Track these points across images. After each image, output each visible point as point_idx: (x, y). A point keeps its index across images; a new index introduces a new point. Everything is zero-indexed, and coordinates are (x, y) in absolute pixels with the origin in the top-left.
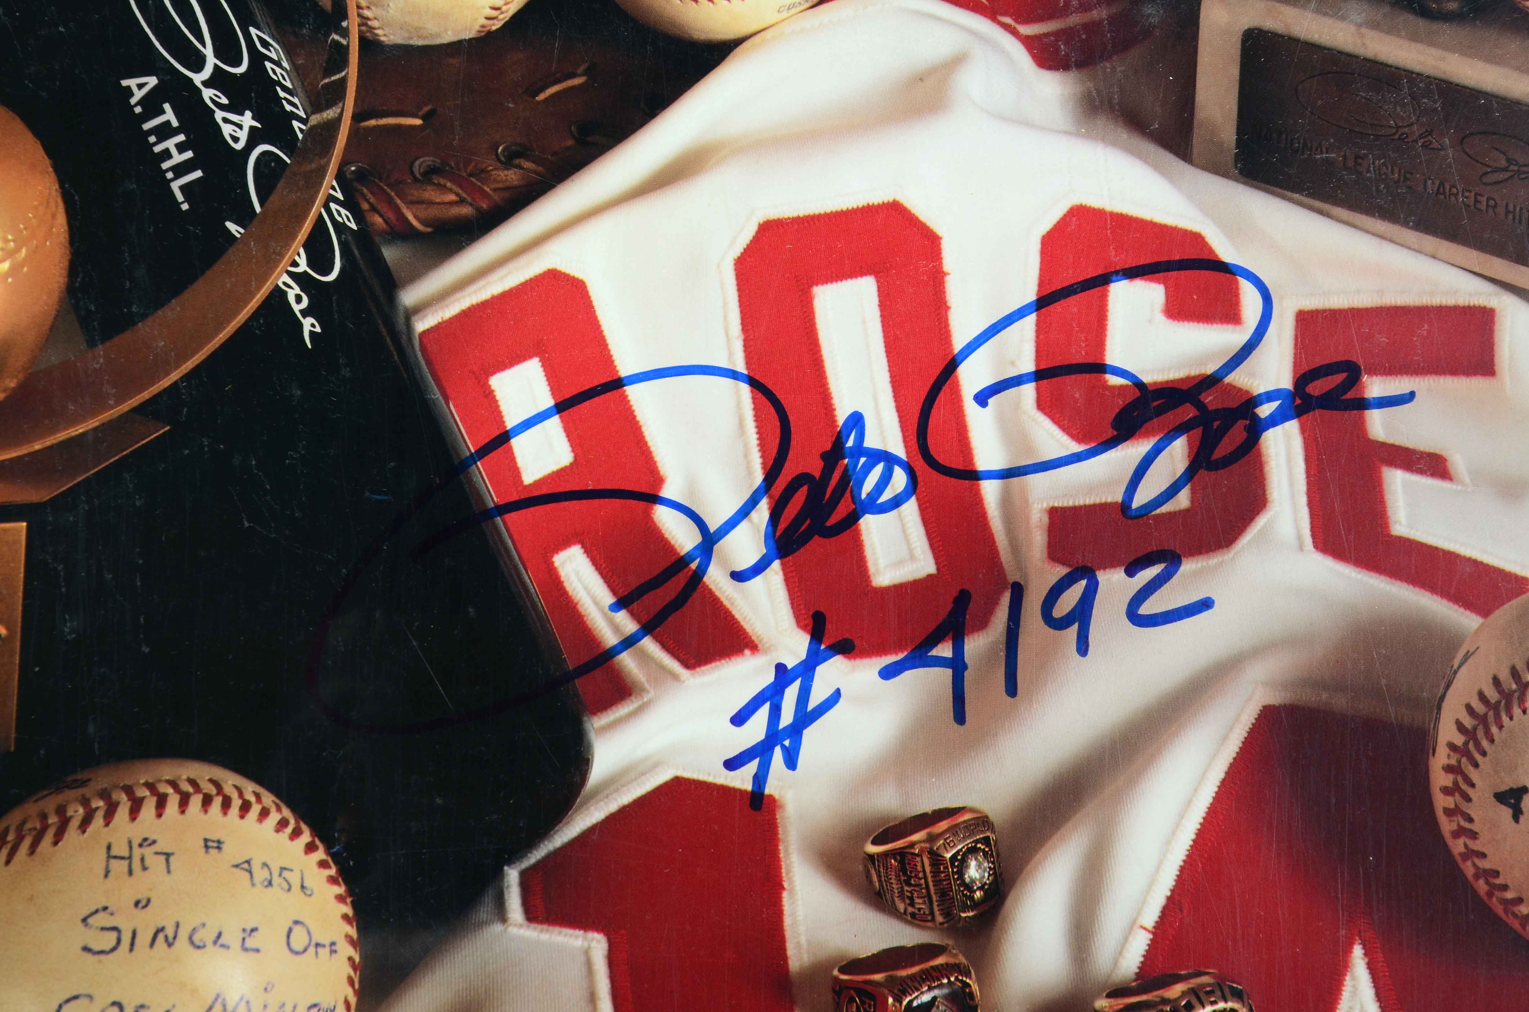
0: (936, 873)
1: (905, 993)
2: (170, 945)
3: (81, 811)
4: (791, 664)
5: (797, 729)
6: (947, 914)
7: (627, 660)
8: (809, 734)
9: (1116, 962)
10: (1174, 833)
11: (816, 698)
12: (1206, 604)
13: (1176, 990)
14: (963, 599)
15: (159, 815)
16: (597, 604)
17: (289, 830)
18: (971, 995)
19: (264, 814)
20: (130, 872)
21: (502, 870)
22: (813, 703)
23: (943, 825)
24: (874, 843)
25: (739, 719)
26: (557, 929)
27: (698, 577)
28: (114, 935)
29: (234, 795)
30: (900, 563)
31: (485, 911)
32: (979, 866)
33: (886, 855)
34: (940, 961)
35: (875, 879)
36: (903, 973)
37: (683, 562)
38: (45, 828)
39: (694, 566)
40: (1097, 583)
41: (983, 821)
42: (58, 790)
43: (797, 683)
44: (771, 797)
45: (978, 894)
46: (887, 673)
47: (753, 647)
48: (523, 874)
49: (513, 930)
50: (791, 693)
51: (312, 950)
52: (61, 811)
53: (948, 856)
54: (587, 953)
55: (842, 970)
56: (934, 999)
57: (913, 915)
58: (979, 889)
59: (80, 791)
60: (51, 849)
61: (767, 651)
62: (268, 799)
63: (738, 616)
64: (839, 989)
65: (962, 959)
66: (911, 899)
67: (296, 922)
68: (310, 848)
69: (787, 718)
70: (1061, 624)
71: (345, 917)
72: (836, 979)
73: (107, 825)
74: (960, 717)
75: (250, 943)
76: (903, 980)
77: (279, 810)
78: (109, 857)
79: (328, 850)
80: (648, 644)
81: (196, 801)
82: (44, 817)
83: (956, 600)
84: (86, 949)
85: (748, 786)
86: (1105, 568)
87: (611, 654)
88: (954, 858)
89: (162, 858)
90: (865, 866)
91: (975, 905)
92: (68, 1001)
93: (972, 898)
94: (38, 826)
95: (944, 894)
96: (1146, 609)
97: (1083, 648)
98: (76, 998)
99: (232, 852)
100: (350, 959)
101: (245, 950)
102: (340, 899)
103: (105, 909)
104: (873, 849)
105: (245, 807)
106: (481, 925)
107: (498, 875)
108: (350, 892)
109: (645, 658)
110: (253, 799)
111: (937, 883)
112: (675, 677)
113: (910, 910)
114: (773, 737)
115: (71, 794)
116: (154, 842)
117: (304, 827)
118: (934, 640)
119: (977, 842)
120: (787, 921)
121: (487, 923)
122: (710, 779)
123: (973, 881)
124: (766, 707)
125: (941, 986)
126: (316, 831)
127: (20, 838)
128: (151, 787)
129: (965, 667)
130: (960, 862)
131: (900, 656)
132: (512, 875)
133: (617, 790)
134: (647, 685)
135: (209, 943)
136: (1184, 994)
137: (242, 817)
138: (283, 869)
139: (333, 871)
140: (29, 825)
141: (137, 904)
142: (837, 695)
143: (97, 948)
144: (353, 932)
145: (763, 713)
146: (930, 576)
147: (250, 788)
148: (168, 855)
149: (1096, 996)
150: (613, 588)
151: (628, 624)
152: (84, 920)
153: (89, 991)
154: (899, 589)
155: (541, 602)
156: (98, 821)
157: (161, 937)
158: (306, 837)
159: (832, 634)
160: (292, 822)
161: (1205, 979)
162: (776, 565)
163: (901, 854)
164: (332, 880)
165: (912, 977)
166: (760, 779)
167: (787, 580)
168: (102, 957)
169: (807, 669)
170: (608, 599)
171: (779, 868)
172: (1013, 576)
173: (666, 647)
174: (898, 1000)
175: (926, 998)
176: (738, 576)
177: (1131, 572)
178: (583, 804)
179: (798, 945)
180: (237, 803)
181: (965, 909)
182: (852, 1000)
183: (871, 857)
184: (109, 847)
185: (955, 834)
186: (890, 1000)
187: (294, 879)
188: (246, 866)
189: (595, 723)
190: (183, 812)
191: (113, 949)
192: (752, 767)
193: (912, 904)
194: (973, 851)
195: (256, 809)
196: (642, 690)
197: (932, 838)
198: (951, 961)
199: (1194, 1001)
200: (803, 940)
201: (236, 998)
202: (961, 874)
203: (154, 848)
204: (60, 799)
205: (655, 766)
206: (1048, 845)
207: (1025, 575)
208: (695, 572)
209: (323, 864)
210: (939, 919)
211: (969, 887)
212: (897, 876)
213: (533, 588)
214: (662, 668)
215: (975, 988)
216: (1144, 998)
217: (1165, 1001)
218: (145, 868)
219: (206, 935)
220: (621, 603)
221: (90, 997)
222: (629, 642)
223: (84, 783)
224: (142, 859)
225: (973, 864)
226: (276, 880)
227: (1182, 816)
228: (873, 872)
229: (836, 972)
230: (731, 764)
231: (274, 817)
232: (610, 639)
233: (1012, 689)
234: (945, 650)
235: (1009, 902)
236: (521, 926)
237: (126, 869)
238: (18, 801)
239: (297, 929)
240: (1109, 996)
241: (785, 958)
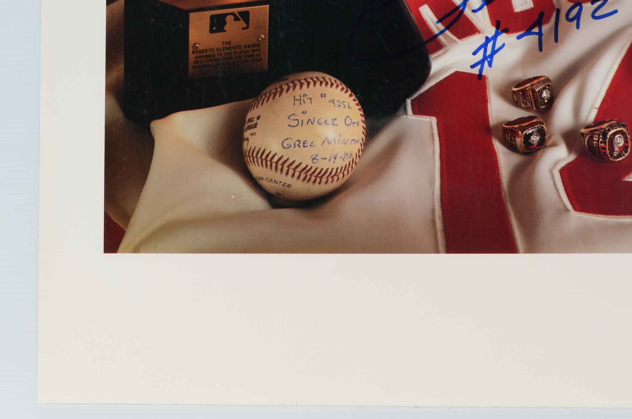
0: (533, 95)
1: (524, 130)
2: (312, 124)
3: (286, 87)
4: (490, 36)
5: (492, 56)
6: (537, 107)
7: (441, 38)
8: (495, 57)
9: (587, 118)
10: (605, 80)
11: (497, 46)
12: (616, 12)
13: (605, 126)
14: (542, 15)
15: (308, 88)
16: (432, 21)
17: (345, 90)
18: (544, 130)
19: (337, 86)
20: (301, 104)
21: (406, 100)
22: (497, 48)
23: (536, 81)
24: (515, 87)
25: (475, 53)
26: (422, 116)
27: (462, 12)
28: (297, 121)
29: (329, 81)
30: (522, 5)
31: (401, 112)
32: (546, 92)
33: (518, 91)
34: (534, 121)
35: (515, 98)
36: (524, 125)
37: (457, 8)
38: (277, 92)
39: (461, 9)
40: (582, 7)
41: (547, 80)
42: (280, 81)
43: (492, 42)
44: (484, 76)
45: (546, 101)
46: (519, 38)
47: (479, 32)
48: (412, 101)
49: (409, 117)
50: (490, 45)
51: (352, 124)
52: (281, 87)
53: (537, 90)
54: (431, 123)
55: (505, 125)
56: (533, 131)
57: (527, 108)
58: (547, 99)
59: (285, 82)
60: (278, 98)
61: (483, 33)
62: (338, 82)
63: (474, 23)
64: (505, 130)
65: (541, 120)
66: (526, 103)
67: (347, 117)
68: (351, 96)
69: (489, 52)
70: (571, 20)
71: (361, 115)
72: (504, 127)
73: (294, 91)
74: (541, 49)
75: (334, 123)
76: (524, 127)
77: (341, 85)
78: (295, 100)
79: (356, 97)
80: (448, 32)
81: (318, 83)
82: (276, 89)
83: (539, 15)
84: (289, 125)
85: (478, 73)
86: (585, 3)
87: (436, 36)
88: (539, 91)
89: (309, 100)
90: (512, 94)
91: (545, 104)
92: (285, 140)
93: (544, 102)
94: (275, 92)
95: (536, 101)
96: (597, 14)
97: (578, 27)
98: (287, 139)
99: (328, 97)
100: (363, 127)
101: (333, 125)
102: (360, 110)
103: (294, 114)
104: (515, 89)
105: (332, 85)
106: (400, 116)
107: (404, 101)
108: (362, 108)
109: (446, 37)
110: (334, 82)
111: (534, 98)
112: (456, 42)
113: (526, 106)
114: (485, 58)
115: (284, 82)
116: (307, 95)
117: (348, 89)
118: (533, 27)
119: (546, 86)
120: (489, 111)
121: (403, 115)
122: (466, 71)
123: (545, 97)
124: (483, 49)
125: (535, 128)
126: (352, 91)
127: (270, 95)
128: (305, 80)
129: (542, 34)
130: (541, 92)
131: (523, 32)
132: (409, 101)
133: (439, 76)
134: (447, 45)
135: (323, 123)
136: (607, 126)
137: (331, 87)
138: (343, 102)
139: (357, 102)
140: (272, 91)
141: (303, 113)
142: (504, 45)
143: (292, 125)
144: (364, 119)
145: (482, 51)
146: (532, 8)
147: (333, 79)
148: (311, 99)
149: (581, 128)
150: (437, 17)
151: (441, 27)
152: (289, 118)
153: (291, 137)
154: (523, 13)
155: (416, 22)
156: (291, 89)
157: (310, 122)
158: (349, 92)
159: (502, 26)
160: (345, 88)
161: (614, 122)
162: (485, 7)
163: (523, 90)
164: (357, 104)
165: (526, 126)
166: (481, 71)
167: (489, 12)
168: (294, 128)
169: (495, 38)
170: (436, 20)
171: (487, 96)
172: (557, 7)
173: (452, 33)
174: (522, 132)
175: (531, 131)
176: (474, 11)
177: (592, 3)
178: (428, 80)
179: (493, 118)
180: (329, 83)
181: (542, 105)
182: (509, 133)
183: (514, 92)
184: (294, 97)
185: (539, 84)
186: (520, 133)
187: (347, 105)
188: (333, 101)
189: (432, 57)
190: (314, 86)
191: (297, 126)
192: (479, 67)
193: (526, 105)
194: (544, 88)
195: (335, 85)
196: (446, 46)
197: (532, 85)
198: (538, 120)
199: (611, 128)
200: (494, 116)
201: (331, 138)
202: (541, 95)
203: (307, 97)
204: (281, 83)
205: (450, 68)
206: (567, 85)
207: (561, 6)
208: (461, 11)
209: (354, 100)
210: (535, 108)
211: (543, 99)
212: (522, 97)
213: (413, 17)
214: (451, 39)
215: (545, 128)
216: (595, 128)
217: (602, 129)
218: (304, 103)
219: (322, 121)
220: (440, 21)
221: (291, 139)
222: (442, 32)
223: (287, 79)
224: (304, 100)
225: (544, 92)
226: (341, 105)
227: (607, 75)
228: (515, 96)
229: (504, 125)
230: (472, 67)
231: (340, 87)
232: (436, 32)
233: (556, 40)
234: (536, 30)
235: (555, 103)
236: (411, 116)
237: (299, 103)
238: (269, 85)
239: (348, 119)
240: (585, 128)
241: (489, 122)
